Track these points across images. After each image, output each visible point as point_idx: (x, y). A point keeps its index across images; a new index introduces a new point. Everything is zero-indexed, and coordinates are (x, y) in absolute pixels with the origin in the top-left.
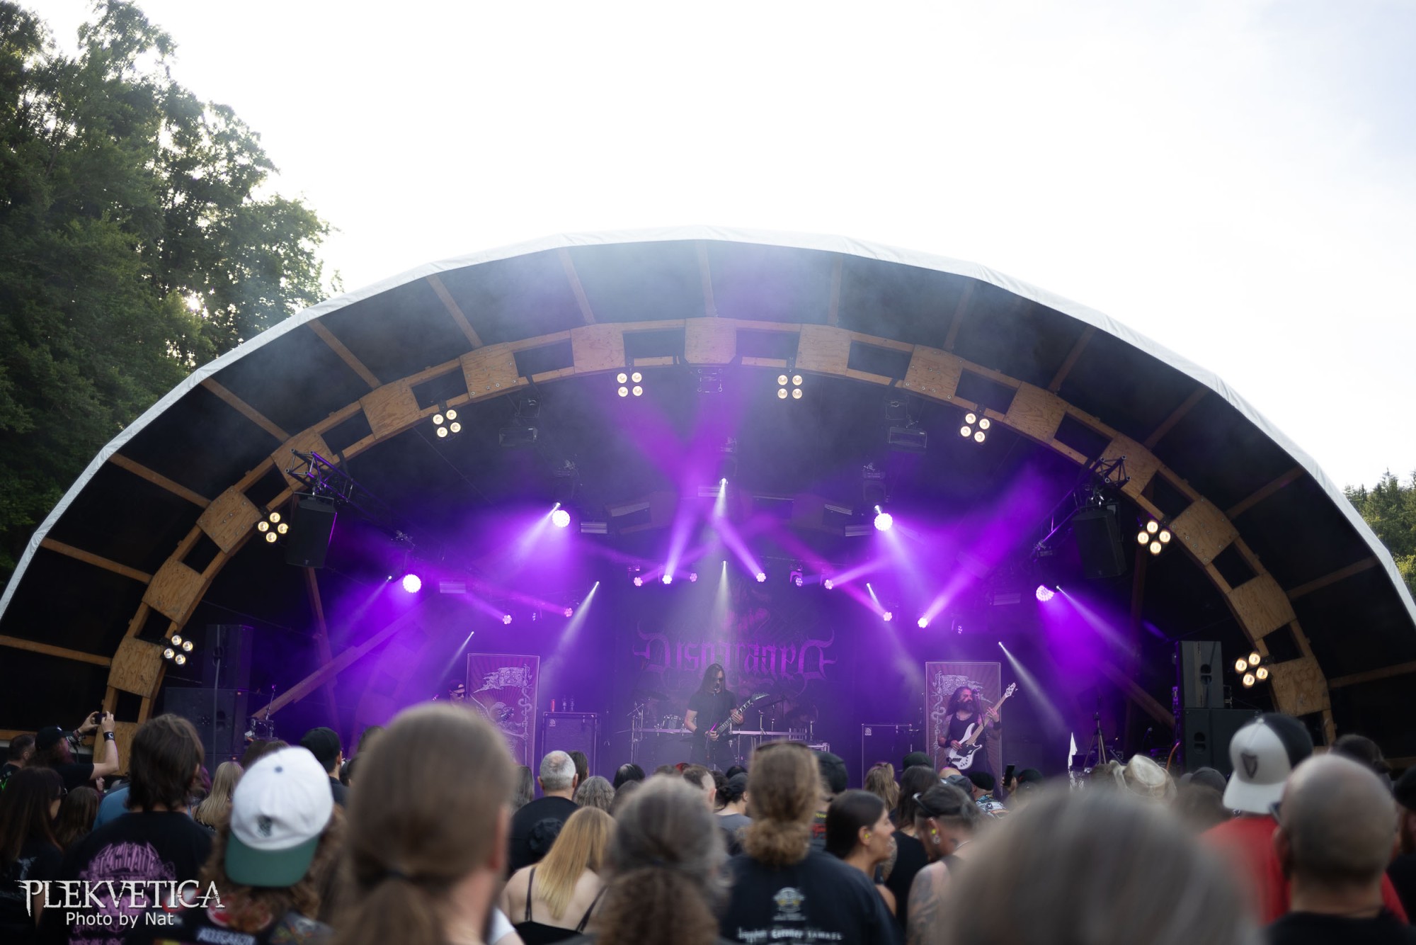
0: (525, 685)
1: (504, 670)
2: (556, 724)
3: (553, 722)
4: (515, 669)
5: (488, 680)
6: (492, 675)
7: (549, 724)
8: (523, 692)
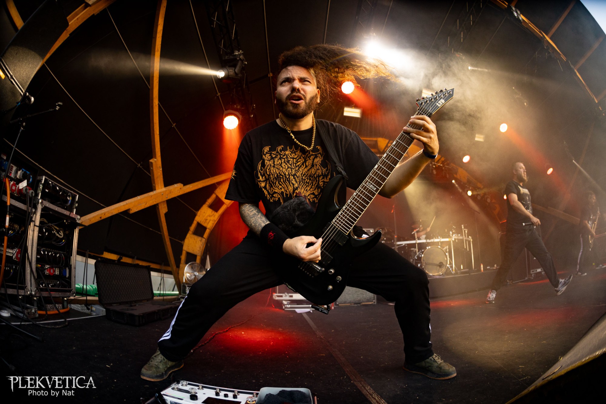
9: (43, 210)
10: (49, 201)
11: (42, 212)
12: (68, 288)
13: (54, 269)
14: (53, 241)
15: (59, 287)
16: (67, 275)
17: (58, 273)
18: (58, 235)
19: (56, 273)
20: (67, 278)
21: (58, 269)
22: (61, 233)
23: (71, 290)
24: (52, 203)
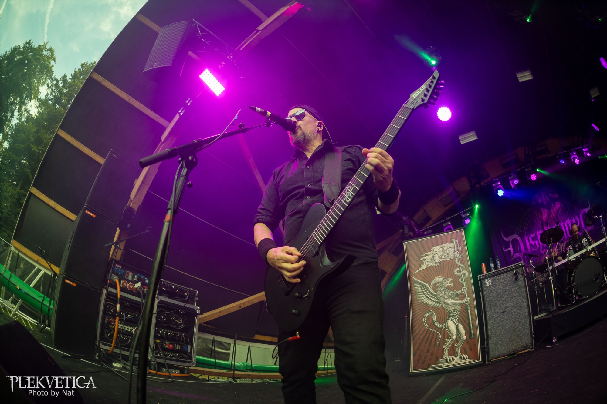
0: (458, 255)
1: (436, 249)
2: (492, 283)
3: (488, 282)
4: (445, 245)
5: (425, 260)
6: (427, 255)
7: (485, 284)
8: (457, 262)
9: (159, 302)
10: (167, 297)
11: (158, 304)
12: (188, 360)
13: (175, 345)
14: (173, 325)
15: (178, 358)
16: (189, 351)
17: (179, 349)
18: (177, 321)
19: (177, 348)
20: (188, 353)
21: (179, 346)
22: (180, 319)
23: (191, 362)
24: (169, 298)
